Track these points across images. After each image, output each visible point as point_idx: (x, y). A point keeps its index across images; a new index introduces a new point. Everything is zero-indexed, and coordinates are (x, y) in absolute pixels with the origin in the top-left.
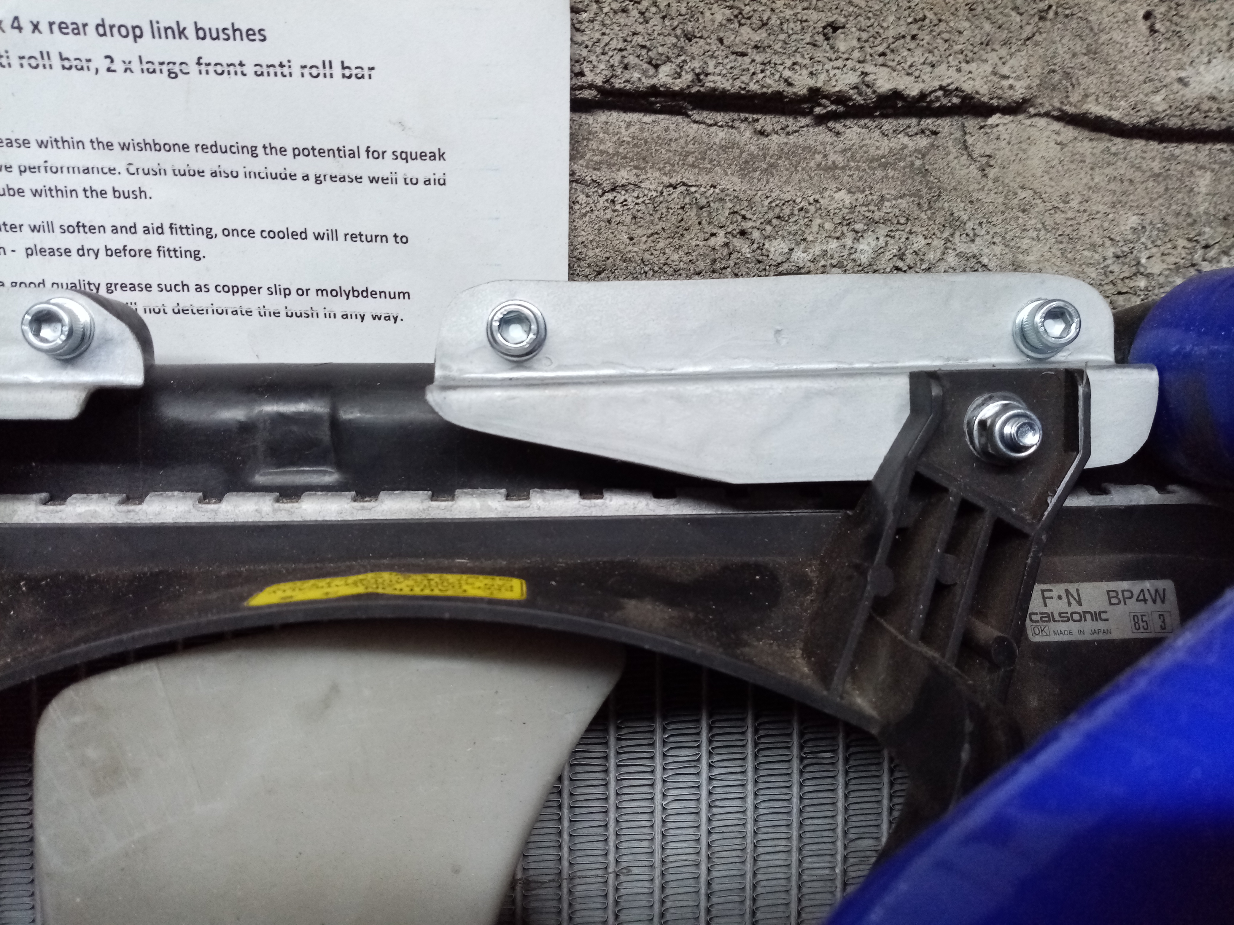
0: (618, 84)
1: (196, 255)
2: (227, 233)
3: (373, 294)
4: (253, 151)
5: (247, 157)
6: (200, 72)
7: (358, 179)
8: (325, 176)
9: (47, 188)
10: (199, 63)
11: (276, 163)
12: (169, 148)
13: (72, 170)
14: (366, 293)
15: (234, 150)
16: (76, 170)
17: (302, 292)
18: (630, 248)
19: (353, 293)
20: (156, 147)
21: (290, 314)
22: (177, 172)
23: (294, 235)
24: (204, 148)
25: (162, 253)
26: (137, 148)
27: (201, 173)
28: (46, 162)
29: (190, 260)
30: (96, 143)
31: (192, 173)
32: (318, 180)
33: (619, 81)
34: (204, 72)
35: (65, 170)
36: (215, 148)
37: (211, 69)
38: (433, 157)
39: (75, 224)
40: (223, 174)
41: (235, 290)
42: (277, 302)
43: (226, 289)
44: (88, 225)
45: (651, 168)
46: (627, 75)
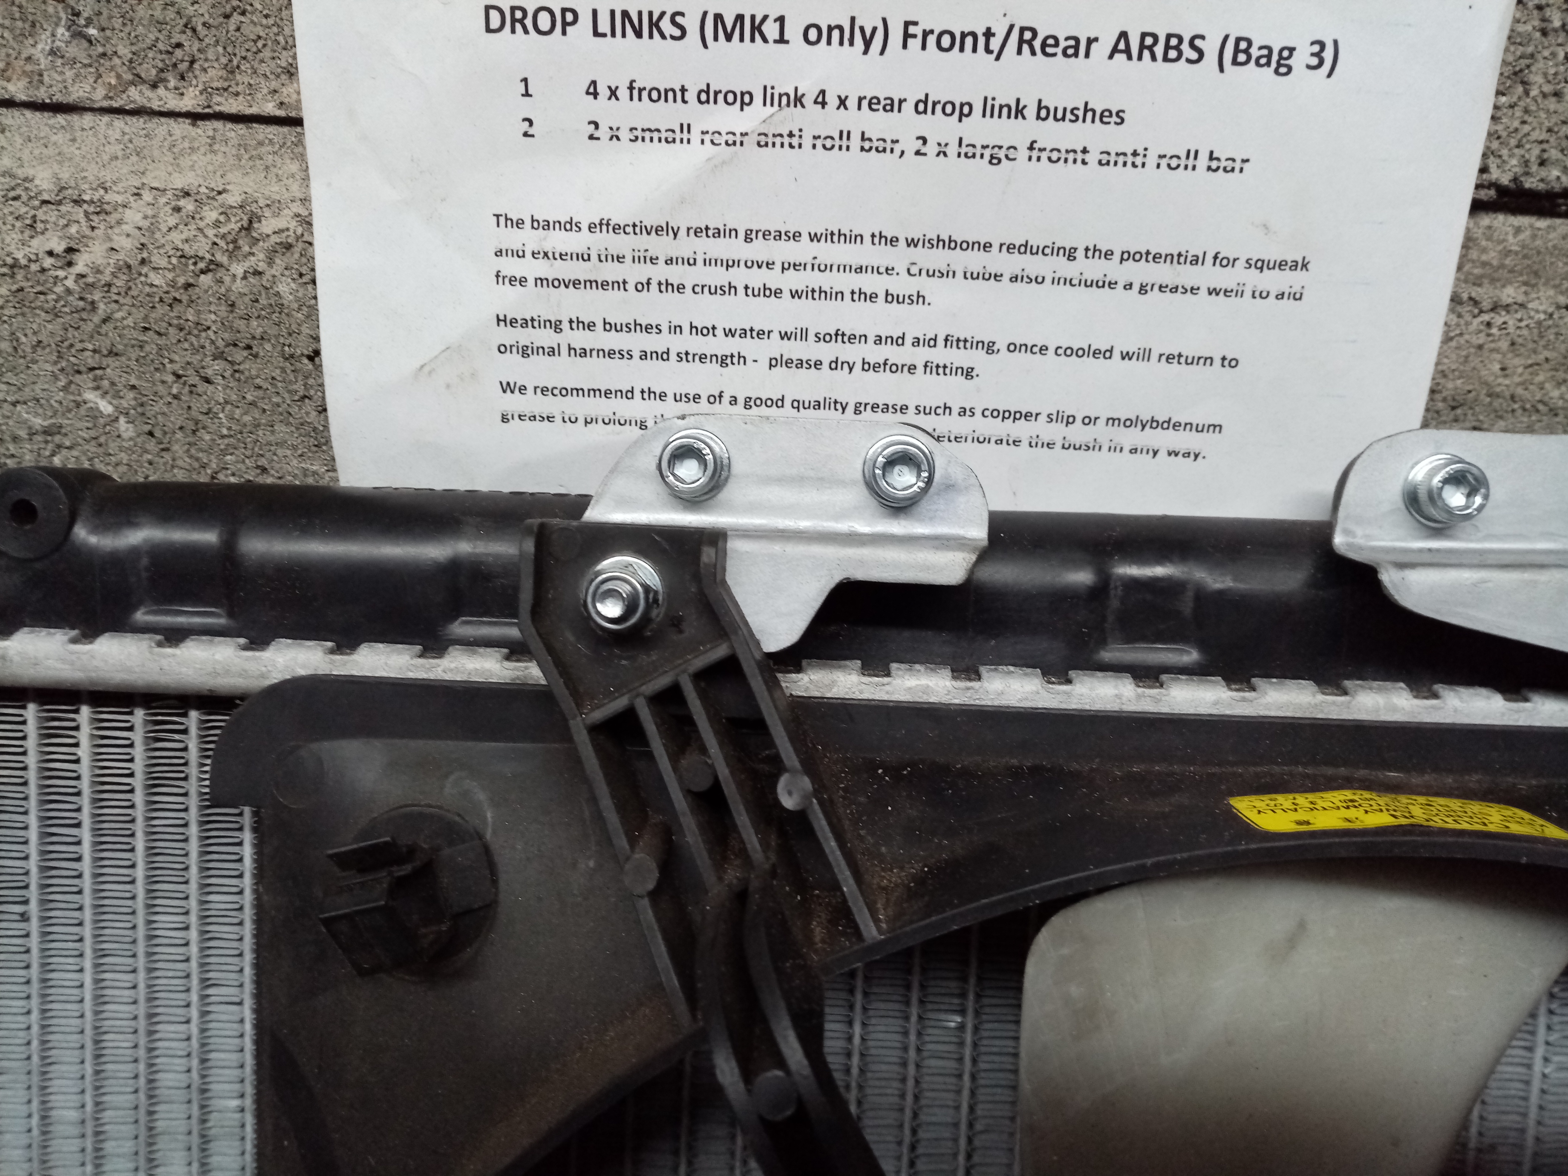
0: (1529, 183)
1: (968, 373)
2: (1012, 348)
3: (1176, 426)
4: (1071, 255)
5: (1062, 260)
6: (1030, 159)
7: (1194, 290)
8: (1153, 285)
9: (810, 289)
10: (1031, 148)
11: (1095, 269)
12: (967, 246)
13: (843, 268)
14: (1169, 424)
15: (1047, 251)
16: (848, 268)
17: (1089, 421)
18: (1500, 380)
19: (1154, 423)
20: (951, 244)
21: (1066, 446)
22: (968, 275)
23: (1096, 353)
24: (1010, 248)
25: (928, 369)
26: (927, 244)
27: (997, 277)
28: (815, 258)
29: (960, 379)
30: (879, 238)
31: (987, 276)
32: (1143, 290)
33: (1532, 180)
34: (1034, 158)
35: (835, 268)
36: (1025, 248)
37: (1044, 156)
38: (1295, 266)
39: (833, 333)
40: (1025, 279)
41: (1005, 415)
42: (1056, 432)
43: (995, 413)
44: (848, 333)
45: (1545, 284)
46: (1543, 173)
